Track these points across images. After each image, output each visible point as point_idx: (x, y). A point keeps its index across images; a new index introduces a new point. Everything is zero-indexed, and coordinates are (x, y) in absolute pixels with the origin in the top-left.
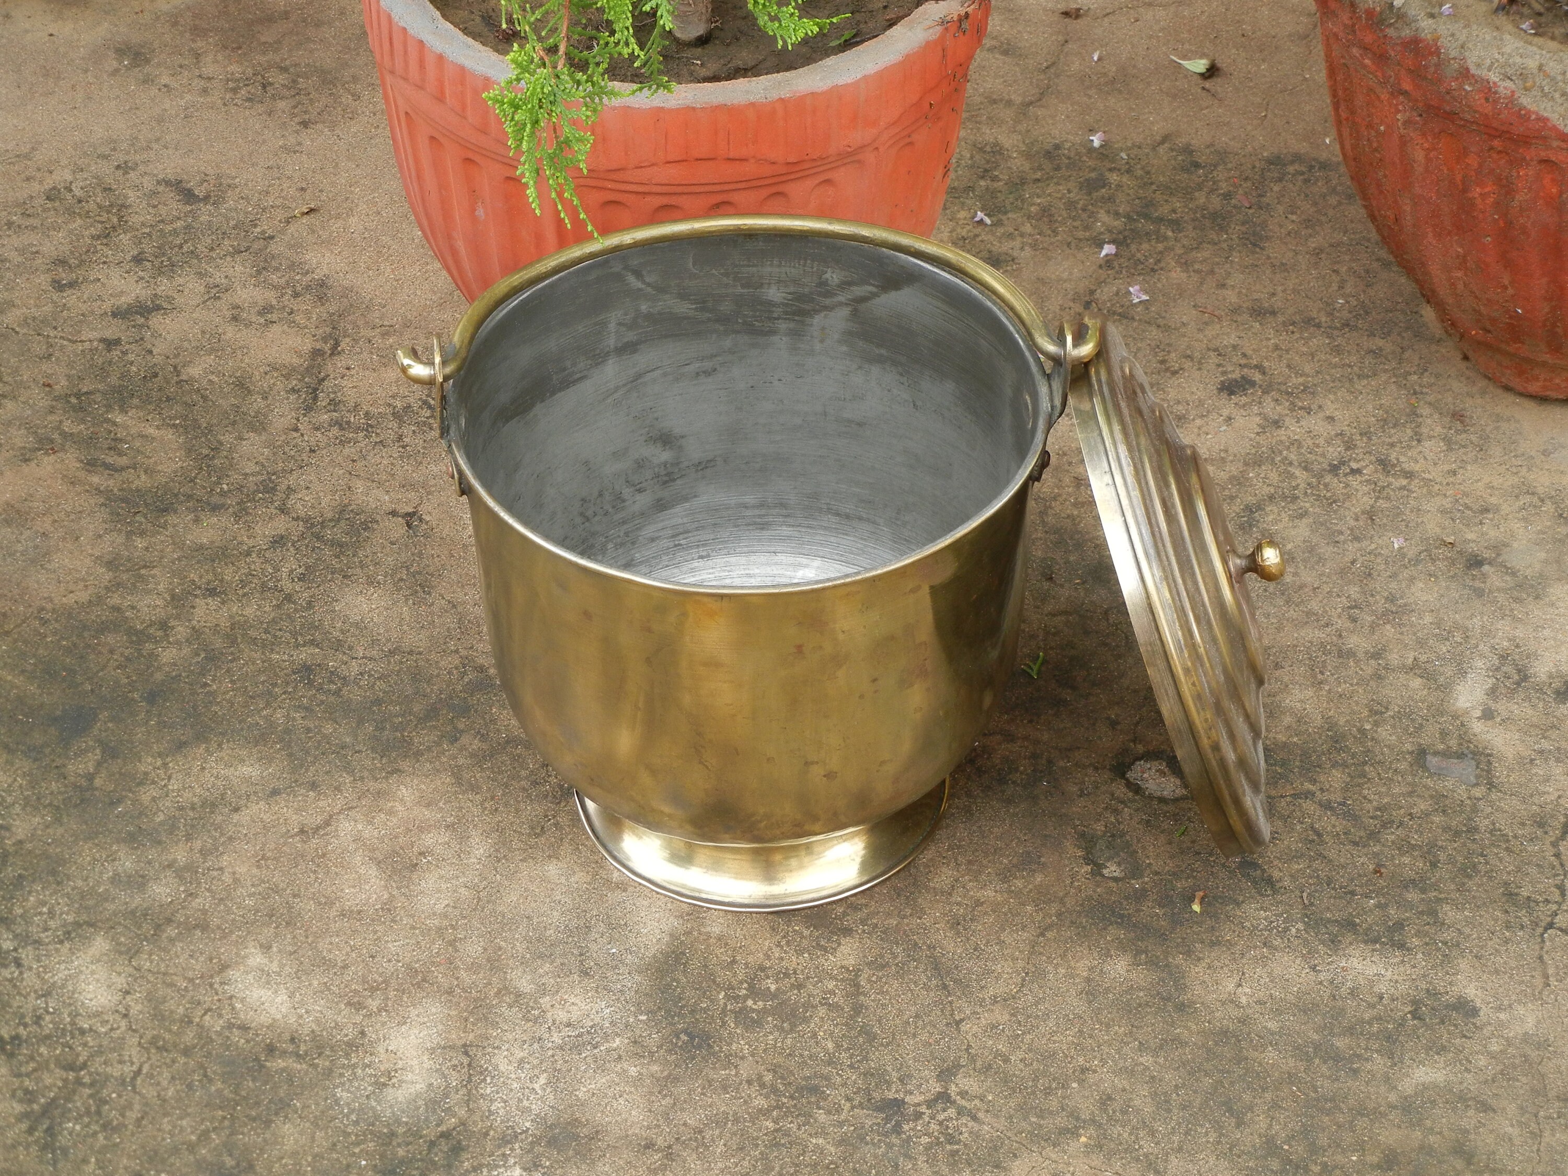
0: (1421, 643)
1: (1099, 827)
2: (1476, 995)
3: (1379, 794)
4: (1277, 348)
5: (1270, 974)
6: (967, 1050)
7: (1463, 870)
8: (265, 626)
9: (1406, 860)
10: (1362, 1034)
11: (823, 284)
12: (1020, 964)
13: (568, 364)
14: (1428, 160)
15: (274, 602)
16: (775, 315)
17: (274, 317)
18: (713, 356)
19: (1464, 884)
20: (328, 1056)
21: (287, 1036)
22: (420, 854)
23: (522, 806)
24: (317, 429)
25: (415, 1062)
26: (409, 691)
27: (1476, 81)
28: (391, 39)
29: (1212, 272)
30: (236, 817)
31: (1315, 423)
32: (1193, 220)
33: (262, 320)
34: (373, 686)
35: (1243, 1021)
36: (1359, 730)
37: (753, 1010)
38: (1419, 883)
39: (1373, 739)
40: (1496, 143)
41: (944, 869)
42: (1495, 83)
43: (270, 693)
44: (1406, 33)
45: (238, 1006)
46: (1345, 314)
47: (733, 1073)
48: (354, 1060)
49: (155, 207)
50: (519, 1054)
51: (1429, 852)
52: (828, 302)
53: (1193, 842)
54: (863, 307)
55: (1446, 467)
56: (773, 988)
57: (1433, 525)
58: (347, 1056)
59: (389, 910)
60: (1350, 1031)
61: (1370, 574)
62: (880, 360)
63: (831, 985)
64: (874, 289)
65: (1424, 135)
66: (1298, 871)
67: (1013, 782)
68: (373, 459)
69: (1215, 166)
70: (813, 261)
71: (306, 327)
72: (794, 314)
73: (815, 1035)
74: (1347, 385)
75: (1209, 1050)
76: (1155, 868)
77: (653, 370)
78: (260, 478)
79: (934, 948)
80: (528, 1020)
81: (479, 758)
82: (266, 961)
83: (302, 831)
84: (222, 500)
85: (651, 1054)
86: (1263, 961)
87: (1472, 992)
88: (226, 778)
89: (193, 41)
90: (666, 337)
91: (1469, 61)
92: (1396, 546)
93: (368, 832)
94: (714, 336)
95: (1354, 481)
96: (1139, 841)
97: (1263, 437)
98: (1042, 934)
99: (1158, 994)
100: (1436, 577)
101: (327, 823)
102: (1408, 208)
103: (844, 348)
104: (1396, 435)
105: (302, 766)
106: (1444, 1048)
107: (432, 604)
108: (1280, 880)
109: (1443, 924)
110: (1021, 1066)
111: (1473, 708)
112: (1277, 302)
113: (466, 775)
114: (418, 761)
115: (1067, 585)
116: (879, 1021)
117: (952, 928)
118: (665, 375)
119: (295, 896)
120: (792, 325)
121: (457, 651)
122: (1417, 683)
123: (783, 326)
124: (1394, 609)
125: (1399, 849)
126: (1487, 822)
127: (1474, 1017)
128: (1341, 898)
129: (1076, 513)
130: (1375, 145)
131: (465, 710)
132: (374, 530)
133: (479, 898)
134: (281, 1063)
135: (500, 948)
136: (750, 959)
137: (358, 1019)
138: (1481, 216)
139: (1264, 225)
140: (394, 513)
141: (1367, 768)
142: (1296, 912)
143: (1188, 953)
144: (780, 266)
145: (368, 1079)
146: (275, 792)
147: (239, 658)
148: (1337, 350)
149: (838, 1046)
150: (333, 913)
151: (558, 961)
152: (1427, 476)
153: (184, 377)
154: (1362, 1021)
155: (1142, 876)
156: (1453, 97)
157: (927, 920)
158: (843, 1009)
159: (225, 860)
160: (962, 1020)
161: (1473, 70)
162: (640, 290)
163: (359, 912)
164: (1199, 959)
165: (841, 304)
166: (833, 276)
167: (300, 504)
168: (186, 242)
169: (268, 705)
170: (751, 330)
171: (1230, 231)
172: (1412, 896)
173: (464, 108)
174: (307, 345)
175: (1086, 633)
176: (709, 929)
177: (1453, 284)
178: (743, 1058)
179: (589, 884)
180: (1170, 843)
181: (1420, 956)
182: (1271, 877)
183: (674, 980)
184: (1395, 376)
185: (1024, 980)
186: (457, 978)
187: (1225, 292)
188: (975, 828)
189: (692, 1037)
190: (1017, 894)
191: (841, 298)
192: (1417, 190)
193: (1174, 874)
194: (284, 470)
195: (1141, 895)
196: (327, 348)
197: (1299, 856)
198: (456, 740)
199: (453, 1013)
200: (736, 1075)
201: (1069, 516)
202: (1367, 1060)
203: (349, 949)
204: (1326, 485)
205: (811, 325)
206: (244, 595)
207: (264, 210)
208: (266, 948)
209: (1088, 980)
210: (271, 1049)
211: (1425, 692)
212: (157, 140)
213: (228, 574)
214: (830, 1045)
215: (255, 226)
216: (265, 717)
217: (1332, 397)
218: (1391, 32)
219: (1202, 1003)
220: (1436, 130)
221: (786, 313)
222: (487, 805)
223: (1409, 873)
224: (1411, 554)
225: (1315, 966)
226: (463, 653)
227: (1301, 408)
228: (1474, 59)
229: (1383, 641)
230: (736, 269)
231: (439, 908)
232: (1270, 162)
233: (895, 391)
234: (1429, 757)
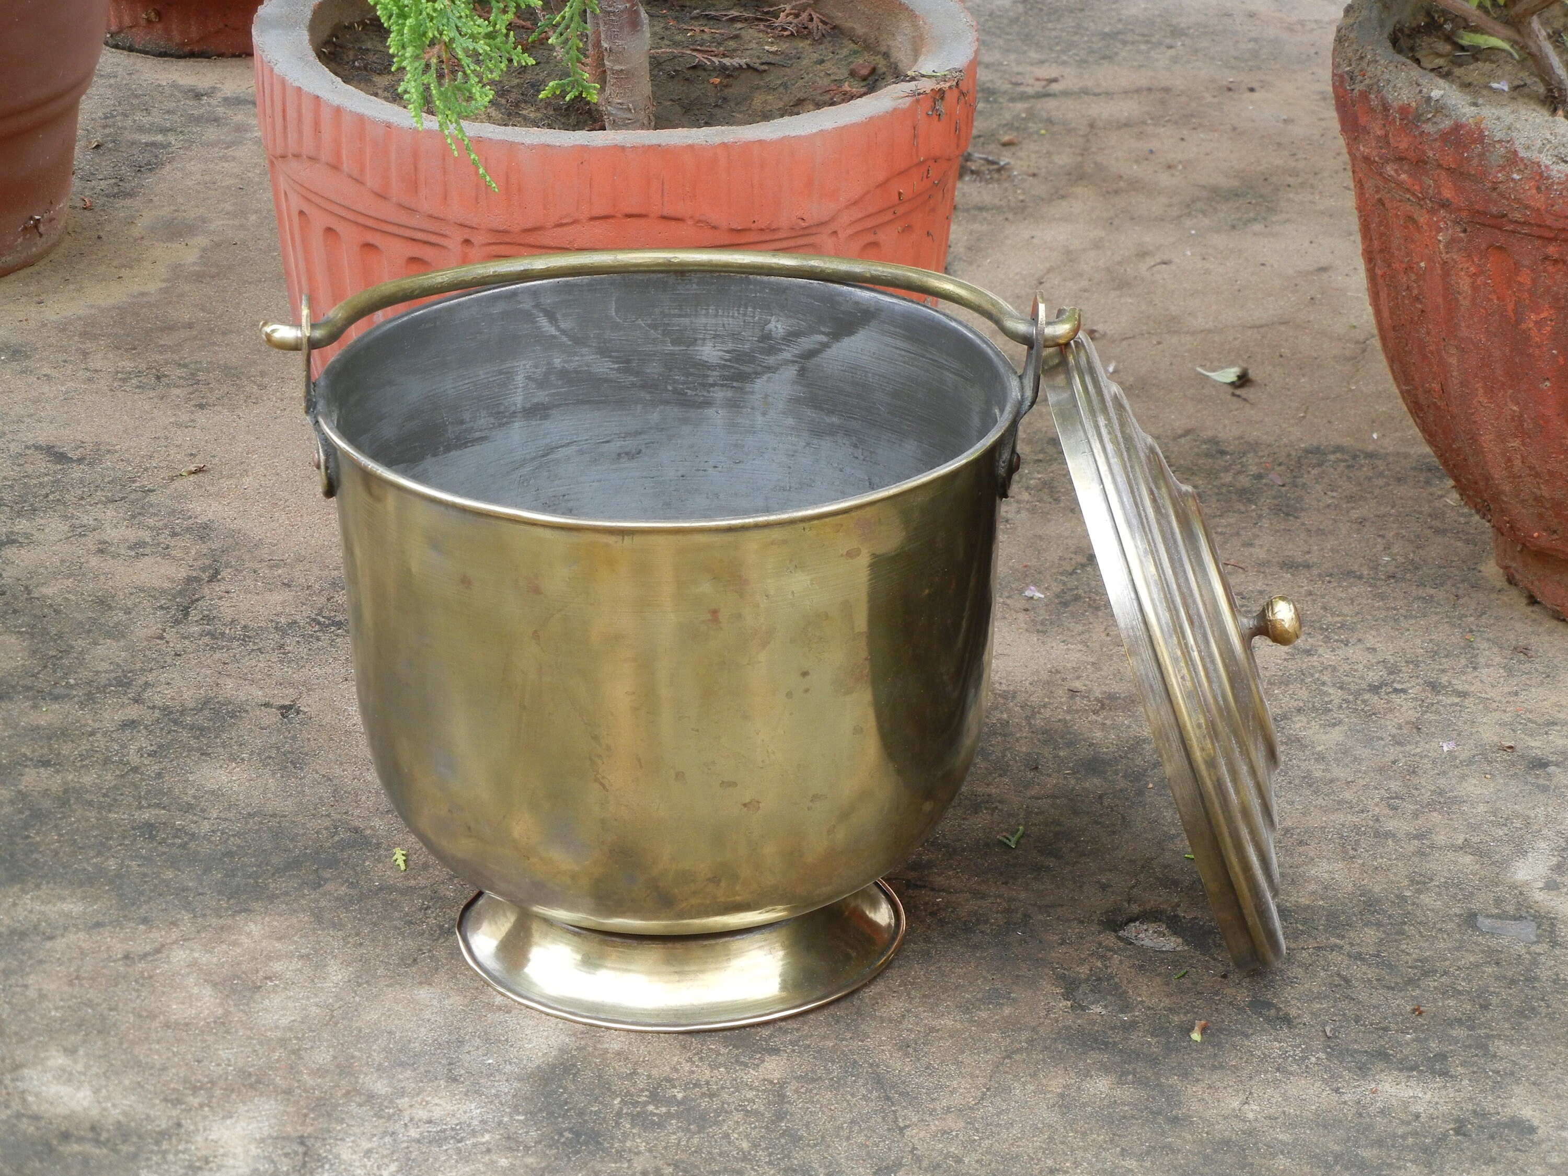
0: (1474, 828)
1: (1084, 970)
2: (1533, 1116)
3: (1421, 949)
4: (1310, 593)
5: (1284, 1095)
6: (912, 1152)
7: (1521, 1013)
8: (104, 791)
9: (1451, 1002)
10: (1393, 1146)
11: (766, 337)
12: (981, 1080)
13: (466, 416)
14: (1475, 288)
15: (118, 772)
16: (711, 380)
17: (148, 550)
18: (637, 433)
19: (1521, 1024)
20: (134, 1143)
21: (87, 1125)
22: (266, 978)
23: (393, 941)
24: (185, 638)
25: (239, 1150)
26: (268, 846)
27: (1526, 166)
28: (284, 111)
29: (1238, 534)
30: (49, 945)
31: (1355, 653)
32: (1217, 494)
33: (133, 553)
34: (226, 842)
35: (1250, 1133)
36: (1397, 896)
37: (655, 1114)
38: (1469, 1022)
39: (1414, 904)
40: (1552, 250)
41: (896, 1002)
42: (1546, 167)
43: (103, 845)
44: (1447, 124)
45: (31, 1099)
46: (1391, 569)
47: (626, 1165)
48: (164, 1147)
49: (20, 465)
50: (366, 1145)
51: (1479, 997)
52: (771, 360)
53: (1195, 984)
54: (812, 363)
55: (1507, 689)
56: (680, 1096)
57: (1489, 734)
58: (157, 1143)
59: (223, 1023)
60: (1380, 1143)
61: (1414, 772)
62: (831, 431)
63: (751, 1094)
64: (822, 338)
65: (1469, 256)
66: (1320, 1010)
67: (982, 932)
68: (246, 662)
69: (1244, 454)
70: (754, 308)
71: (183, 559)
72: (732, 378)
73: (727, 1136)
74: (1392, 623)
75: (1206, 1157)
76: (1148, 1003)
77: (568, 445)
78: (113, 675)
79: (878, 1066)
80: (380, 1117)
81: (344, 903)
82: (70, 1062)
83: (126, 957)
84: (66, 692)
85: (527, 1148)
86: (1276, 1083)
87: (1527, 1113)
88: (43, 913)
89: (82, 343)
90: (583, 402)
91: (1517, 142)
92: (1445, 749)
93: (204, 958)
94: (639, 407)
95: (1397, 699)
96: (1129, 982)
97: (1291, 662)
98: (1009, 1057)
99: (1147, 1108)
100: (1493, 775)
101: (158, 951)
102: (1454, 361)
103: (790, 421)
104: (1446, 663)
105: (133, 904)
106: (1493, 1160)
107: (304, 777)
108: (1299, 1016)
109: (1495, 1056)
110: (977, 1166)
111: (1535, 880)
112: (1312, 558)
113: (327, 915)
114: (272, 902)
115: (1055, 775)
116: (807, 1125)
117: (900, 1049)
118: (581, 452)
119: (111, 1009)
120: (730, 394)
121: (328, 816)
122: (1468, 859)
123: (719, 394)
124: (1442, 800)
125: (1443, 994)
126: (1549, 973)
127: (1530, 1134)
128: (1371, 1032)
129: (1068, 718)
130: (1415, 292)
131: (333, 863)
132: (242, 717)
133: (333, 1016)
134: (76, 1148)
135: (353, 1057)
136: (655, 1072)
137: (175, 1112)
138: (1537, 352)
139: (1300, 499)
140: (267, 705)
141: (1406, 928)
142: (1317, 1044)
143: (1185, 1075)
144: (716, 316)
145: (180, 1163)
146: (98, 925)
147: (70, 816)
148: (1382, 597)
149: (755, 1146)
150: (156, 1024)
151: (422, 1069)
152: (1483, 695)
153: (36, 595)
154: (1394, 1136)
155: (1132, 1010)
156: (1502, 195)
157: (869, 1042)
158: (763, 1115)
159: (31, 979)
160: (906, 1127)
161: (1522, 153)
162: (554, 337)
163: (187, 1024)
164: (1198, 1080)
165: (787, 362)
166: (778, 326)
167: (160, 696)
168: (53, 492)
169: (99, 854)
170: (684, 401)
171: (1260, 504)
172: (1458, 1032)
173: (362, 170)
174: (183, 573)
175: (1076, 813)
176: (606, 1046)
177: (1509, 460)
178: (638, 1153)
179: (467, 1006)
180: (1168, 985)
181: (1466, 1082)
182: (1287, 1014)
183: (561, 1087)
184: (1447, 616)
185: (984, 1094)
186: (299, 1081)
187: (1252, 550)
188: (933, 968)
189: (577, 1135)
190: (981, 1024)
191: (787, 355)
192: (1464, 332)
193: (1170, 1009)
194: (142, 669)
195: (1131, 1026)
196: (205, 576)
197: (1320, 997)
198: (320, 886)
199: (291, 1109)
200: (628, 1168)
201: (1060, 720)
202: (1399, 1168)
203: (170, 1054)
204: (1364, 701)
205: (752, 393)
206: (83, 766)
207: (146, 469)
208: (71, 1052)
209: (1062, 1096)
210: (66, 1136)
211: (1477, 867)
212: (30, 416)
213: (66, 749)
214: (745, 1145)
215: (134, 482)
216: (96, 865)
217: (1373, 633)
218: (1428, 128)
219: (1200, 1118)
220: (1483, 246)
221: (724, 378)
222: (350, 939)
223: (1452, 1014)
224: (1464, 756)
225: (1338, 1088)
226: (336, 816)
227: (1337, 641)
228: (1523, 140)
229: (1429, 825)
230: (666, 321)
231: (284, 1022)
232: (1307, 451)
233: (848, 470)
234: (1480, 919)
